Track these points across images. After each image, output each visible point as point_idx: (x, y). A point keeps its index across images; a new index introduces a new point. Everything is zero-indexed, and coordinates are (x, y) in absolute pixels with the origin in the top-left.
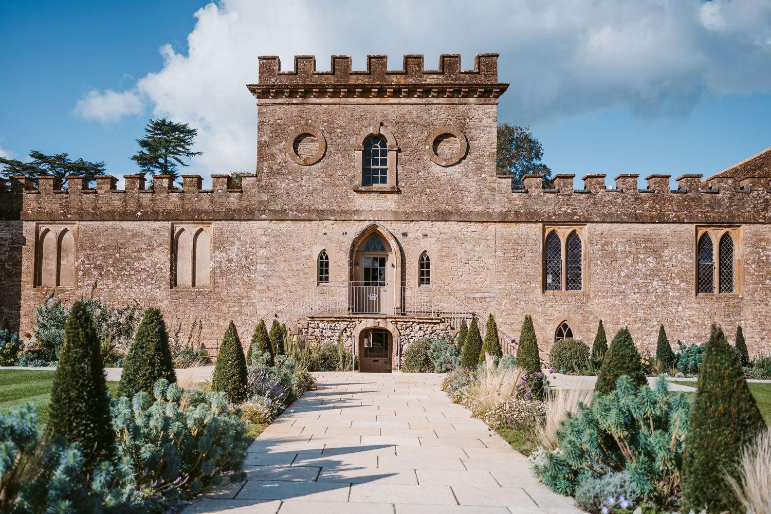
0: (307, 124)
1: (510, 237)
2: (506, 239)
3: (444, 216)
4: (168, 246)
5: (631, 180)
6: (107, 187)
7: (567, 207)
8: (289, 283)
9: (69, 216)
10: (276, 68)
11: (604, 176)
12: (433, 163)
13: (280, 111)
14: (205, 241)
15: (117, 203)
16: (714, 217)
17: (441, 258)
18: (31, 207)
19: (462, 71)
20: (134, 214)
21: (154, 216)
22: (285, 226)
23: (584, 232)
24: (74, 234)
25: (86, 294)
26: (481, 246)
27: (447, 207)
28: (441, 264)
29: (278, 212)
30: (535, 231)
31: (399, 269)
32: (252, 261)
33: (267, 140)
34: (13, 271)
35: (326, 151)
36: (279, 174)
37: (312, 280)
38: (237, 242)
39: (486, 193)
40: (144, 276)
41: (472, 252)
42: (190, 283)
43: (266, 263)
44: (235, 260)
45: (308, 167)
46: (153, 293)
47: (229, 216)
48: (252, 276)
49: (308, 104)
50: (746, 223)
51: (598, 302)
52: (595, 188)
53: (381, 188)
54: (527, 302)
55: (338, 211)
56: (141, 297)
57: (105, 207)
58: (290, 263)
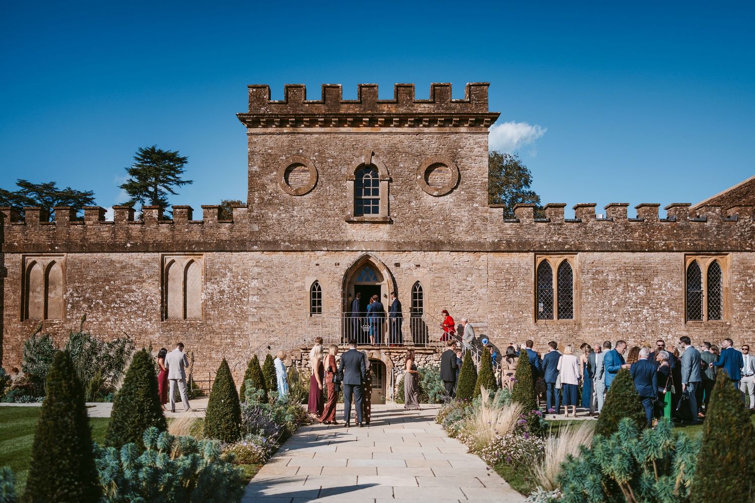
0: (298, 154)
1: (502, 267)
2: (498, 268)
3: (436, 246)
4: (158, 278)
5: (621, 209)
6: (95, 218)
7: (558, 236)
8: (282, 315)
9: (56, 248)
10: (266, 97)
11: (594, 205)
12: (425, 193)
13: (270, 141)
14: (196, 273)
15: (106, 235)
16: (702, 246)
17: (434, 289)
18: (18, 239)
19: (453, 100)
20: (124, 246)
21: (144, 248)
22: (277, 257)
23: (575, 261)
24: (62, 266)
25: (75, 327)
26: (474, 276)
27: (439, 237)
28: (433, 294)
29: (269, 243)
30: (526, 261)
32: (244, 293)
33: (258, 170)
35: (317, 181)
36: (270, 204)
37: (304, 311)
38: (229, 274)
39: (478, 223)
40: (135, 309)
41: (465, 282)
42: (181, 316)
43: (258, 294)
44: (227, 292)
45: (299, 197)
46: (143, 325)
47: (221, 247)
48: (245, 307)
49: (299, 133)
50: (733, 251)
51: (589, 331)
52: (586, 217)
53: (373, 218)
54: (519, 332)
55: (330, 242)
56: (132, 330)
57: (94, 238)
58: (283, 294)
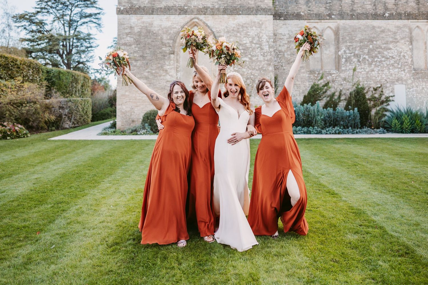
4: (409, 39)
9: (332, 16)
15: (369, 7)
18: (303, 10)
20: (383, 15)
21: (398, 16)
25: (349, 76)
34: (291, 59)
40: (392, 62)
46: (399, 74)
56: (391, 78)
57: (360, 10)
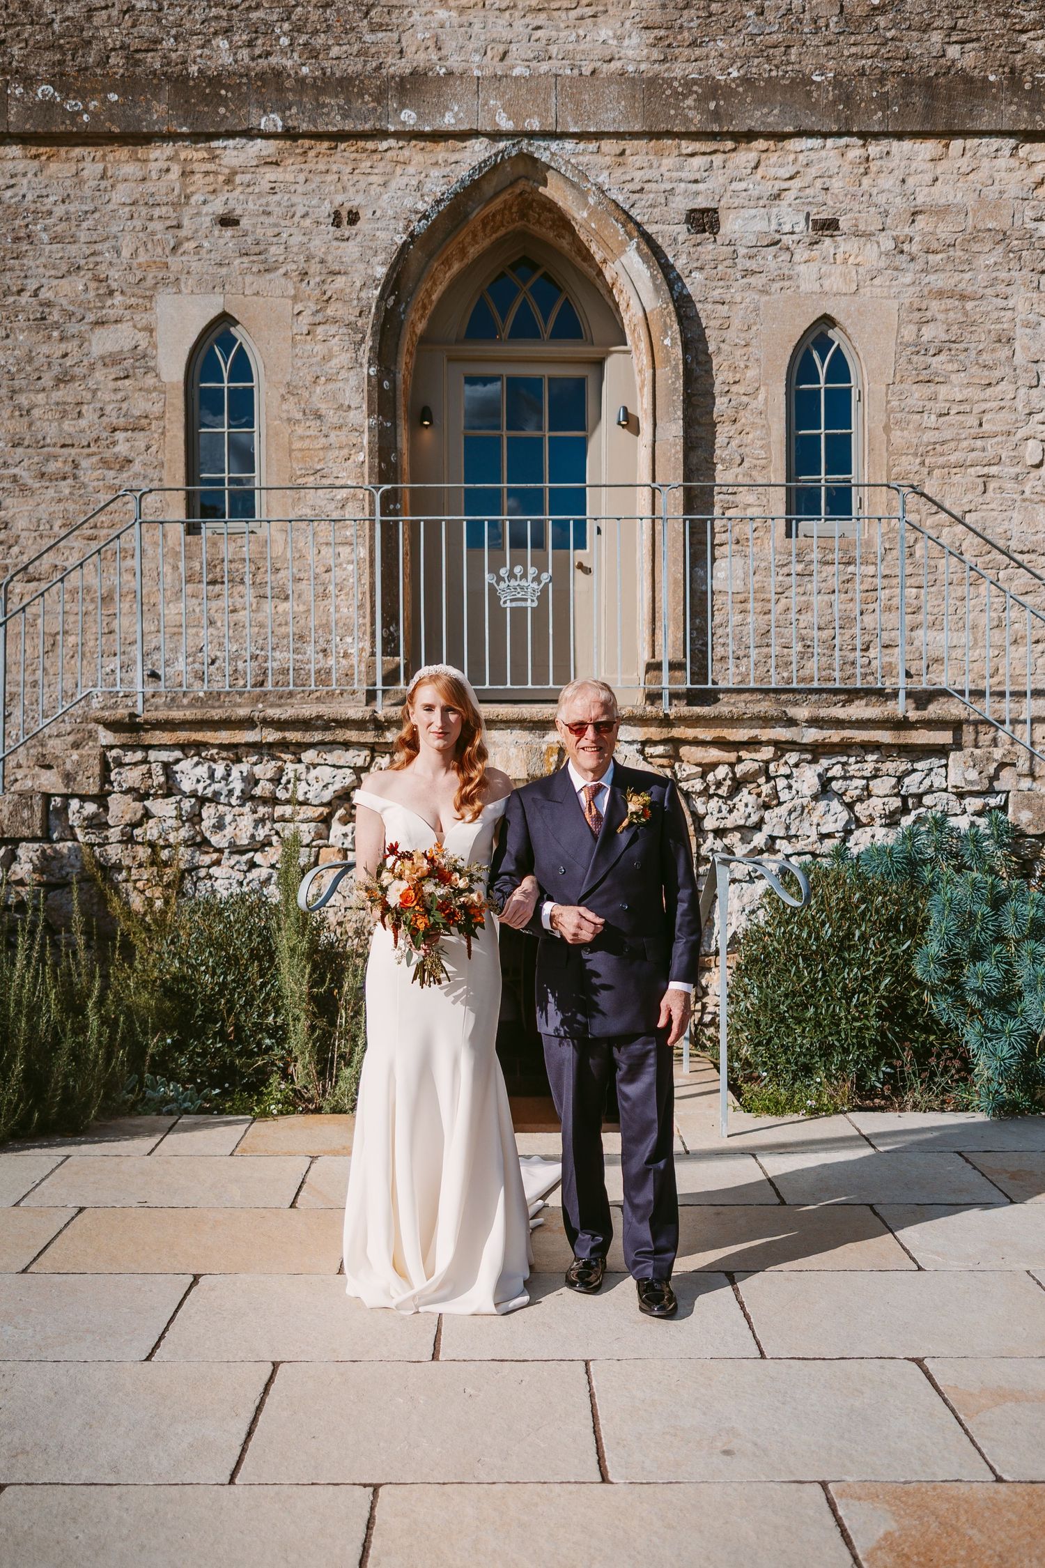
8: (20, 524)
17: (920, 363)
27: (953, 51)
28: (917, 395)
31: (673, 430)
55: (301, 81)
58: (23, 400)
